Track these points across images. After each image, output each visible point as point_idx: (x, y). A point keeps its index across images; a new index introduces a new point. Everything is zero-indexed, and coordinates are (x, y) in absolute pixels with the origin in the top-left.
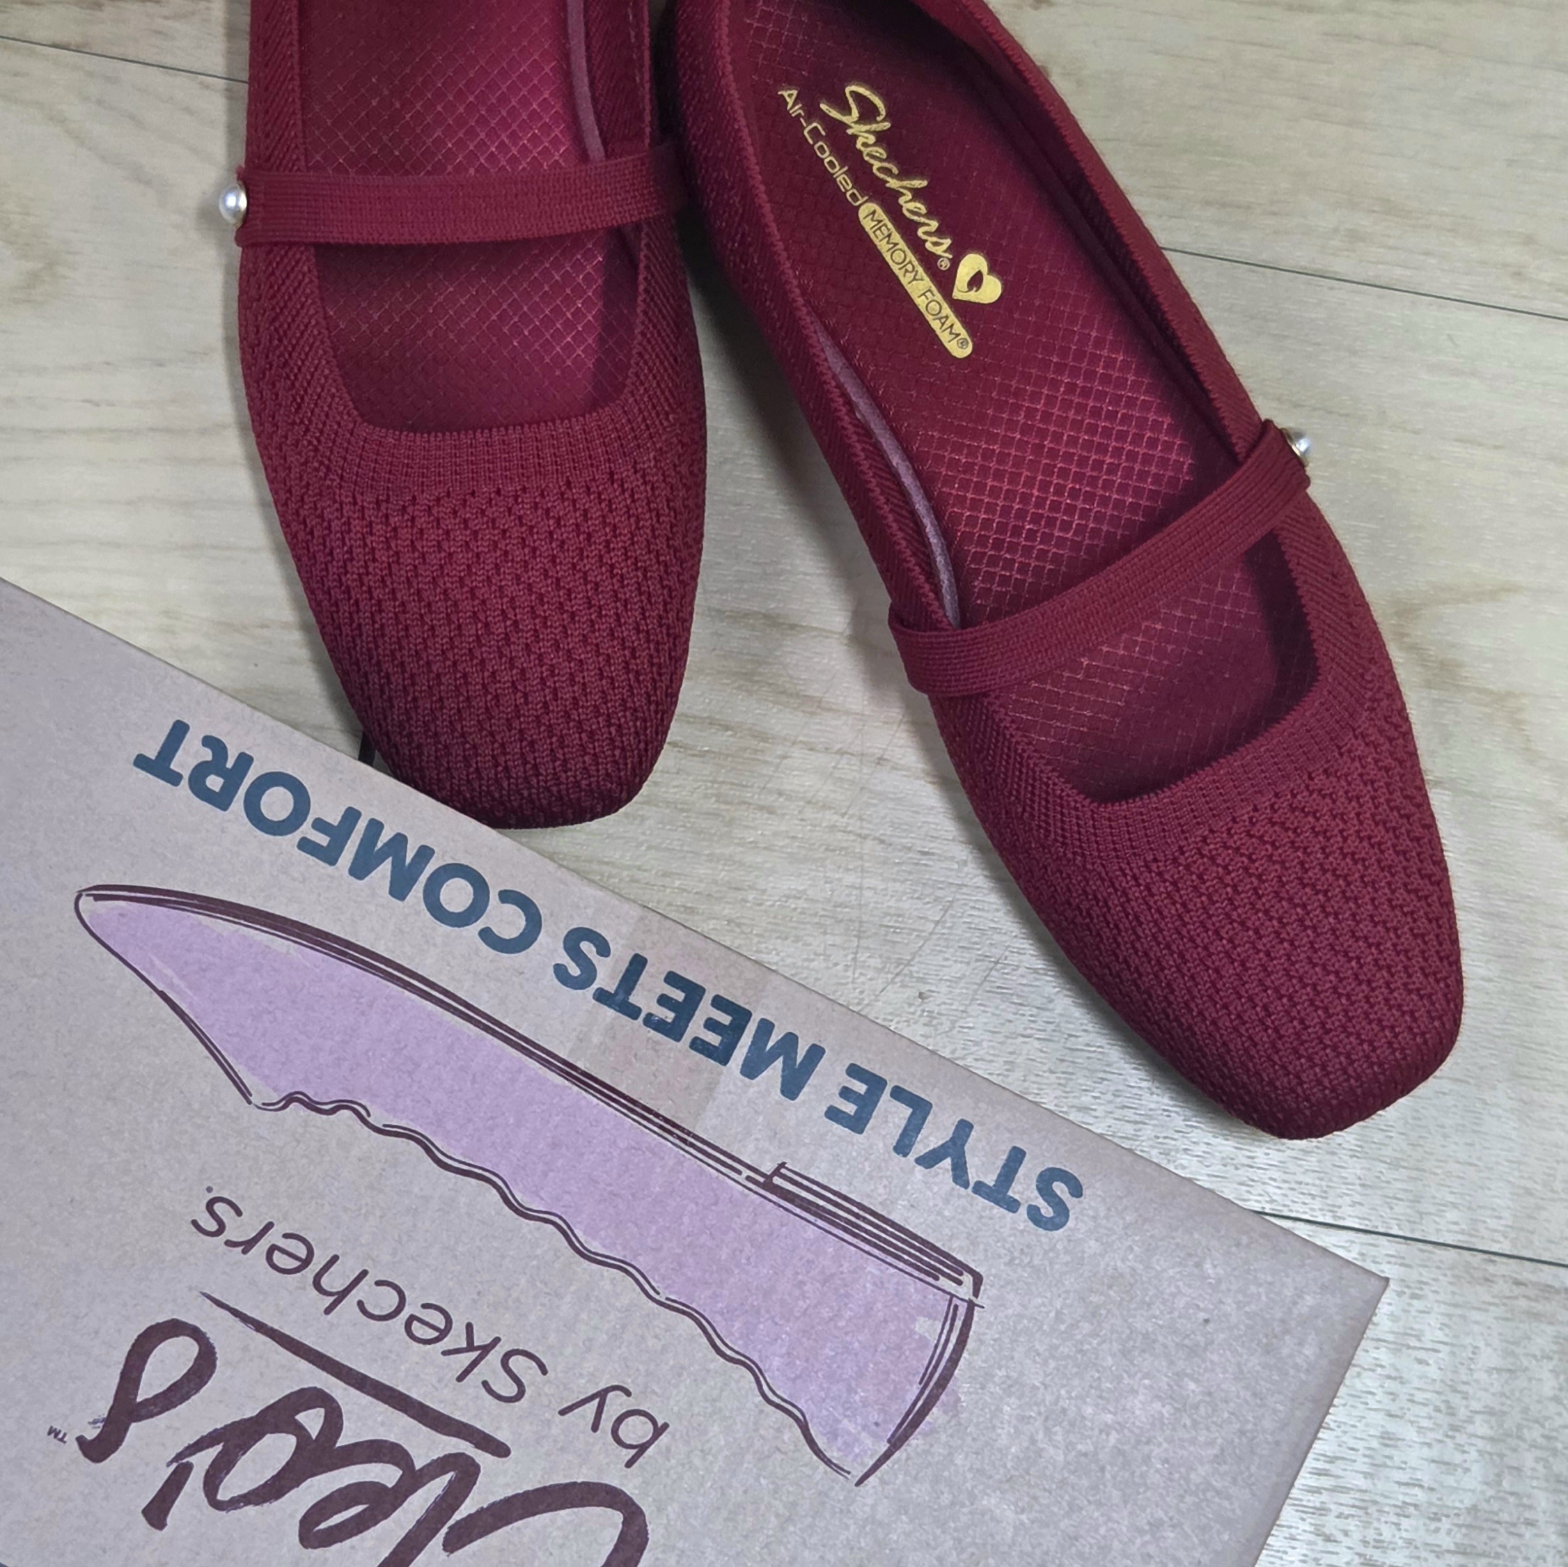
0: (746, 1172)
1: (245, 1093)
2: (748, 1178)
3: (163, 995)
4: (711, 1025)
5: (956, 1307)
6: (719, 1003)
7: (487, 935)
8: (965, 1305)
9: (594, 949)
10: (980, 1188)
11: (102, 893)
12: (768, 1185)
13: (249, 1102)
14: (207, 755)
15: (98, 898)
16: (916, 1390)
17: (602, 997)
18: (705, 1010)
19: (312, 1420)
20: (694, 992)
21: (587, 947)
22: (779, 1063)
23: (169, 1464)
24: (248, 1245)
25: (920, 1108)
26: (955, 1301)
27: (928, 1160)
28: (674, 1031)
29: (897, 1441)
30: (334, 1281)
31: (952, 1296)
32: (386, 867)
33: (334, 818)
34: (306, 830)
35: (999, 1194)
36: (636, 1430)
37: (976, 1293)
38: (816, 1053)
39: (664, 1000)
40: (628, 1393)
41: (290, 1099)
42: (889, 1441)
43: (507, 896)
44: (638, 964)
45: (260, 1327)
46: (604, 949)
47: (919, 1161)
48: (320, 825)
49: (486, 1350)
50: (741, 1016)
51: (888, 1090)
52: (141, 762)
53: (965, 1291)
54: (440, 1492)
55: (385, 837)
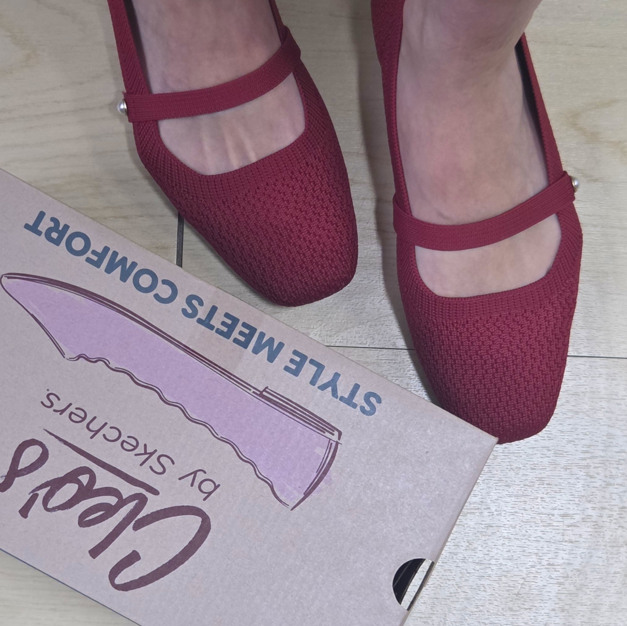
0: (253, 390)
1: (63, 354)
2: (254, 392)
3: (32, 315)
4: (241, 333)
5: (331, 444)
6: (245, 325)
7: (157, 296)
8: (335, 443)
9: (197, 303)
10: (342, 399)
11: (10, 276)
12: (261, 395)
13: (64, 357)
14: (52, 224)
15: (9, 278)
16: (315, 474)
17: (200, 321)
18: (239, 328)
19: (84, 479)
20: (235, 321)
21: (195, 302)
22: (267, 349)
23: (30, 494)
24: (62, 412)
25: (320, 367)
26: (331, 441)
27: (323, 387)
28: (227, 335)
29: (307, 494)
30: (94, 426)
31: (330, 439)
32: (119, 269)
33: (100, 250)
34: (89, 254)
35: (349, 401)
36: (207, 487)
37: (339, 439)
38: (281, 345)
39: (223, 323)
40: (205, 472)
41: (79, 357)
42: (304, 494)
43: (165, 282)
44: (214, 309)
45: (66, 443)
46: (201, 303)
47: (319, 388)
48: (94, 252)
49: (151, 454)
50: (253, 330)
51: (308, 360)
52: (27, 226)
53: (335, 438)
54: (132, 508)
55: (119, 258)
